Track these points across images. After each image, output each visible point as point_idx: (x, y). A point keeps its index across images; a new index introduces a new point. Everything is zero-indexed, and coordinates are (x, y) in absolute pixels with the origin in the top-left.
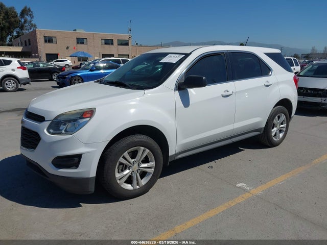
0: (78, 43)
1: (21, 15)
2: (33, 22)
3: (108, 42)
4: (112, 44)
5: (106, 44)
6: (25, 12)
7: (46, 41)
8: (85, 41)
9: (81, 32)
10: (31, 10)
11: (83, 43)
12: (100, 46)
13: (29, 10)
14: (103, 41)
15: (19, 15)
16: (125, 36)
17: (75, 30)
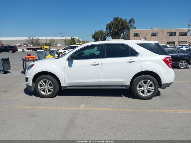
0: (152, 36)
1: (129, 23)
2: (134, 26)
3: (172, 34)
4: (175, 35)
5: (170, 35)
6: (132, 21)
7: (134, 36)
8: (157, 34)
9: (155, 29)
10: (134, 20)
11: (155, 36)
12: (166, 37)
13: (133, 20)
14: (169, 34)
15: (128, 23)
16: (185, 30)
17: (152, 29)
